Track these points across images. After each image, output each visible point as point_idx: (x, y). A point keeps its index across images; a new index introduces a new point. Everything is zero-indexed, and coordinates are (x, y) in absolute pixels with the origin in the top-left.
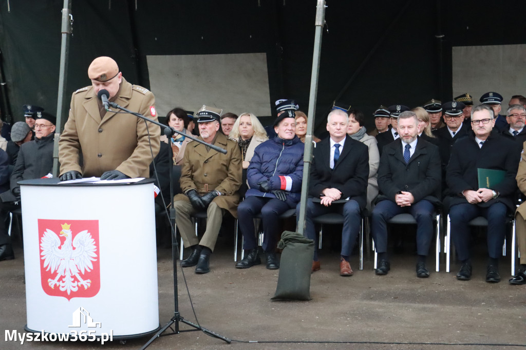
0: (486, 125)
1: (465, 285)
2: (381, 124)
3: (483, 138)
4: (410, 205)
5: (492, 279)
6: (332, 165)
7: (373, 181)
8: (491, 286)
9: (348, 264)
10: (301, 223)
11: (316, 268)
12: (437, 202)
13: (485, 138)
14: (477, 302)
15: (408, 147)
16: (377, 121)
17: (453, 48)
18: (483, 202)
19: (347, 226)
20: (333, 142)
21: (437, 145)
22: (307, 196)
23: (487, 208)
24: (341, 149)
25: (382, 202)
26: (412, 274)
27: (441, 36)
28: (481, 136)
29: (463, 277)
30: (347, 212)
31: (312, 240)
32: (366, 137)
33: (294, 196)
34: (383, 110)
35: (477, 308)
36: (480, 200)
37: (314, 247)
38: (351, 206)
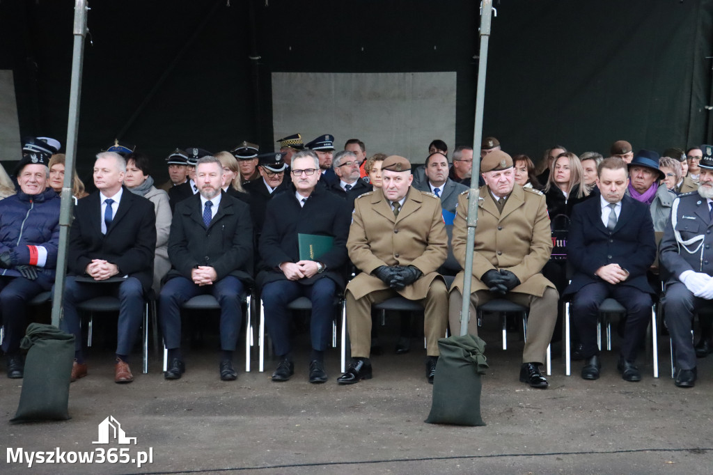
0: (309, 177)
1: (282, 388)
2: (176, 174)
3: (305, 193)
4: (211, 283)
5: (317, 378)
6: (104, 230)
7: (161, 252)
8: (315, 387)
9: (127, 366)
10: (57, 312)
11: (81, 374)
12: (248, 279)
13: (309, 194)
14: (295, 410)
15: (209, 204)
16: (171, 170)
17: (273, 74)
18: (305, 277)
19: (124, 313)
20: (103, 198)
21: (247, 202)
22: (64, 274)
23: (311, 285)
24: (115, 207)
25: (173, 280)
26: (215, 376)
27: (257, 58)
28: (303, 190)
29: (278, 377)
30: (125, 295)
31: (72, 335)
32: (154, 190)
33: (48, 273)
34: (180, 155)
35: (295, 418)
36: (302, 276)
37: (75, 343)
38: (131, 286)
